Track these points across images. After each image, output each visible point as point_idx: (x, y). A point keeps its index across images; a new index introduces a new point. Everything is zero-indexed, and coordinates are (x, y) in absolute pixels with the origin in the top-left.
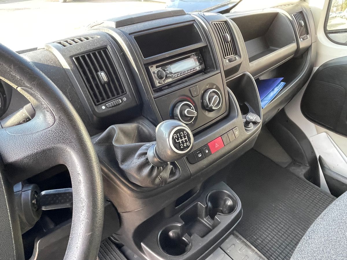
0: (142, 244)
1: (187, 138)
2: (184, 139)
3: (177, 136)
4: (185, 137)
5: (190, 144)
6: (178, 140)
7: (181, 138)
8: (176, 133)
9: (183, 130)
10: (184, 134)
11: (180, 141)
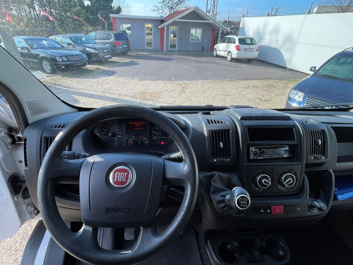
0: (208, 241)
1: (246, 203)
2: (244, 202)
3: (241, 199)
4: (245, 201)
5: (247, 206)
6: (241, 201)
7: (243, 201)
8: (241, 197)
9: (246, 198)
10: (245, 199)
11: (242, 202)
